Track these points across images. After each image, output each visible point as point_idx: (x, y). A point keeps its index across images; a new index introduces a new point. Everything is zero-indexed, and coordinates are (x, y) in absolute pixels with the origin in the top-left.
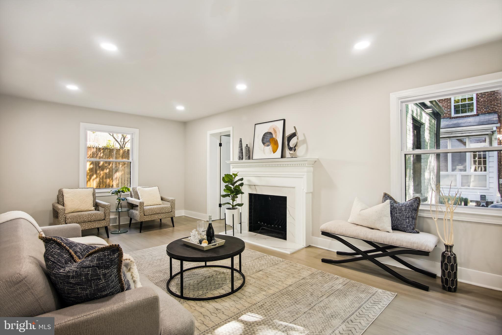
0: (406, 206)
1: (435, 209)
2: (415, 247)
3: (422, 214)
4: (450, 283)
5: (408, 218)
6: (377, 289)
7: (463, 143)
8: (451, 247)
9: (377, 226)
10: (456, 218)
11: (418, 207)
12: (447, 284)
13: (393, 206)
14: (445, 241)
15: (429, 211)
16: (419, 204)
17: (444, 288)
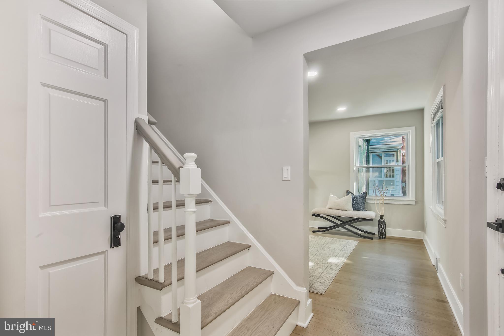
0: (360, 197)
1: (375, 198)
2: (366, 217)
3: (367, 201)
4: (382, 234)
5: (361, 203)
6: (349, 240)
7: (380, 158)
8: (383, 216)
9: (345, 208)
10: (385, 202)
11: (366, 197)
12: (381, 235)
13: (353, 197)
14: (380, 213)
15: (372, 199)
16: (366, 195)
17: (380, 238)
